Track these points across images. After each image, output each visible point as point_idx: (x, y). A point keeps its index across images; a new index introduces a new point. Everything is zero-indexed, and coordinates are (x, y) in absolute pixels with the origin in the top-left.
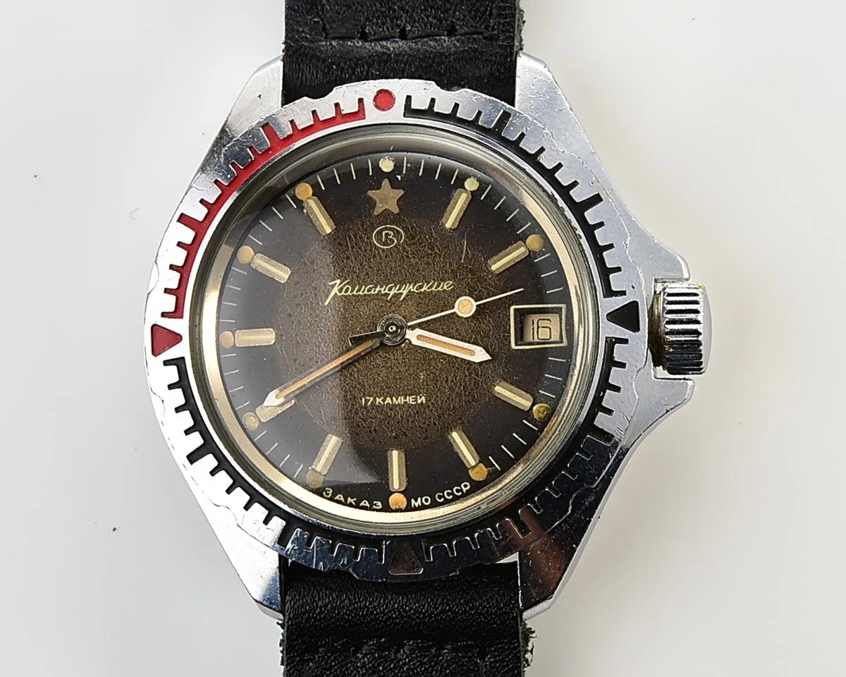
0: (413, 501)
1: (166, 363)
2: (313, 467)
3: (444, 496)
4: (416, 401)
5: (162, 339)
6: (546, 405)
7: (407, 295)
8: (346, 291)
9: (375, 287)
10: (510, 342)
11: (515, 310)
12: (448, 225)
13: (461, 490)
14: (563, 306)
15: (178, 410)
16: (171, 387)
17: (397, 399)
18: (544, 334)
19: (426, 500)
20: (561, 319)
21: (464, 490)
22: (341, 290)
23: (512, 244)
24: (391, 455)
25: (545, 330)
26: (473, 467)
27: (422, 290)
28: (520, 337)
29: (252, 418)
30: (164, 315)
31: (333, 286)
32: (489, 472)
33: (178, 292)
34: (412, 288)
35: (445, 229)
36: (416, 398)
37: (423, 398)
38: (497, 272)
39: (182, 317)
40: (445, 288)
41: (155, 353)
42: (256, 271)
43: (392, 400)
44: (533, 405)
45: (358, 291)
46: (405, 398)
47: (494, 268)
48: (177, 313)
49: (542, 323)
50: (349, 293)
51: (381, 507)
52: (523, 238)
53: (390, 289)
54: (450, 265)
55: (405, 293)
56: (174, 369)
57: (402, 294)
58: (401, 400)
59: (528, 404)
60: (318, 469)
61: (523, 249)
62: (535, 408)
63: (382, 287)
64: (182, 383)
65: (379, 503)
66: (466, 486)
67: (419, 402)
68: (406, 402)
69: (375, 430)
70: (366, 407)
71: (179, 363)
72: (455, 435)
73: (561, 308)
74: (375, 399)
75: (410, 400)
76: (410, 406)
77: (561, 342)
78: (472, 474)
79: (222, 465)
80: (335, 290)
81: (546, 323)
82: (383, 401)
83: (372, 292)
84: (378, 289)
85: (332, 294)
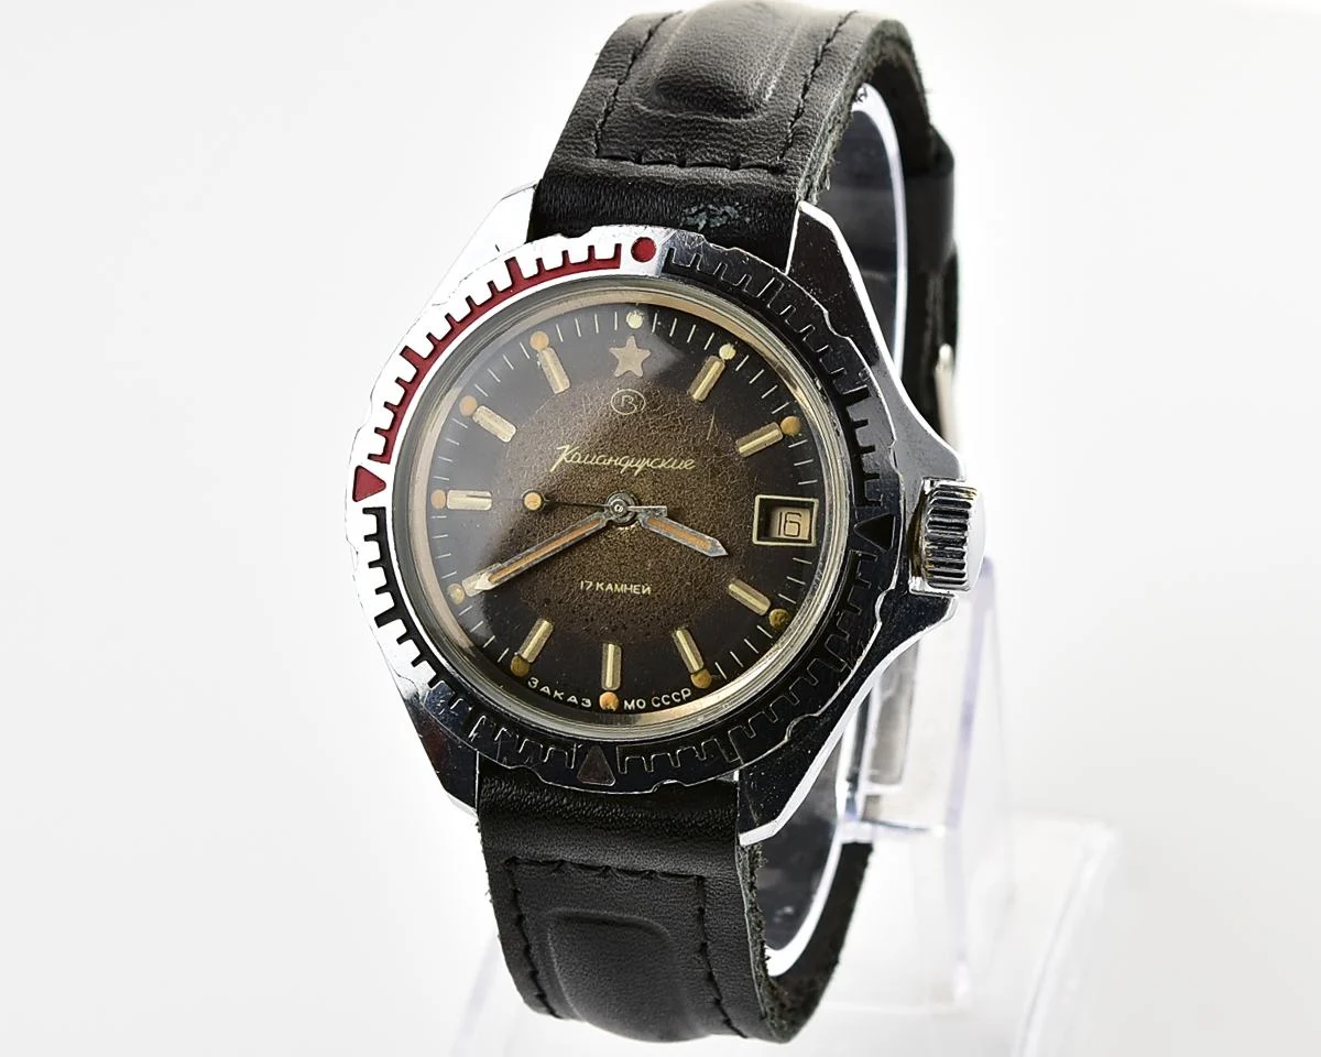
0: (626, 703)
1: (366, 511)
2: (519, 652)
3: (660, 701)
4: (641, 591)
5: (364, 484)
6: (784, 611)
7: (642, 471)
8: (575, 459)
9: (608, 458)
10: (751, 536)
11: (761, 499)
12: (695, 396)
13: (681, 697)
14: (816, 501)
15: (372, 565)
16: (367, 538)
17: (619, 586)
18: (791, 530)
19: (641, 704)
20: (811, 517)
21: (684, 696)
22: (569, 457)
23: (765, 425)
24: (607, 649)
25: (794, 526)
26: (696, 673)
27: (660, 467)
28: (765, 531)
29: (458, 590)
30: (371, 457)
31: (561, 452)
32: (713, 679)
33: (388, 434)
34: (646, 462)
35: (692, 400)
36: (641, 588)
37: (649, 588)
38: (745, 455)
39: (388, 463)
40: (685, 466)
41: (357, 496)
42: (478, 425)
43: (614, 587)
44: (769, 611)
45: (589, 459)
46: (629, 586)
47: (741, 450)
48: (384, 457)
49: (790, 517)
50: (578, 461)
51: (590, 705)
52: (779, 419)
53: (624, 462)
54: (694, 442)
55: (640, 468)
56: (372, 519)
57: (636, 468)
58: (624, 588)
59: (766, 608)
60: (525, 656)
61: (776, 432)
62: (772, 613)
63: (615, 458)
64: (379, 537)
65: (588, 701)
66: (686, 692)
67: (644, 592)
68: (628, 592)
69: (592, 619)
70: (584, 590)
71: (379, 512)
72: (679, 634)
73: (813, 503)
74: (595, 583)
75: (634, 589)
76: (633, 596)
77: (809, 541)
78: (694, 680)
79: (411, 634)
80: (563, 456)
81: (795, 518)
82: (604, 587)
83: (604, 463)
84: (610, 460)
85: (560, 460)
